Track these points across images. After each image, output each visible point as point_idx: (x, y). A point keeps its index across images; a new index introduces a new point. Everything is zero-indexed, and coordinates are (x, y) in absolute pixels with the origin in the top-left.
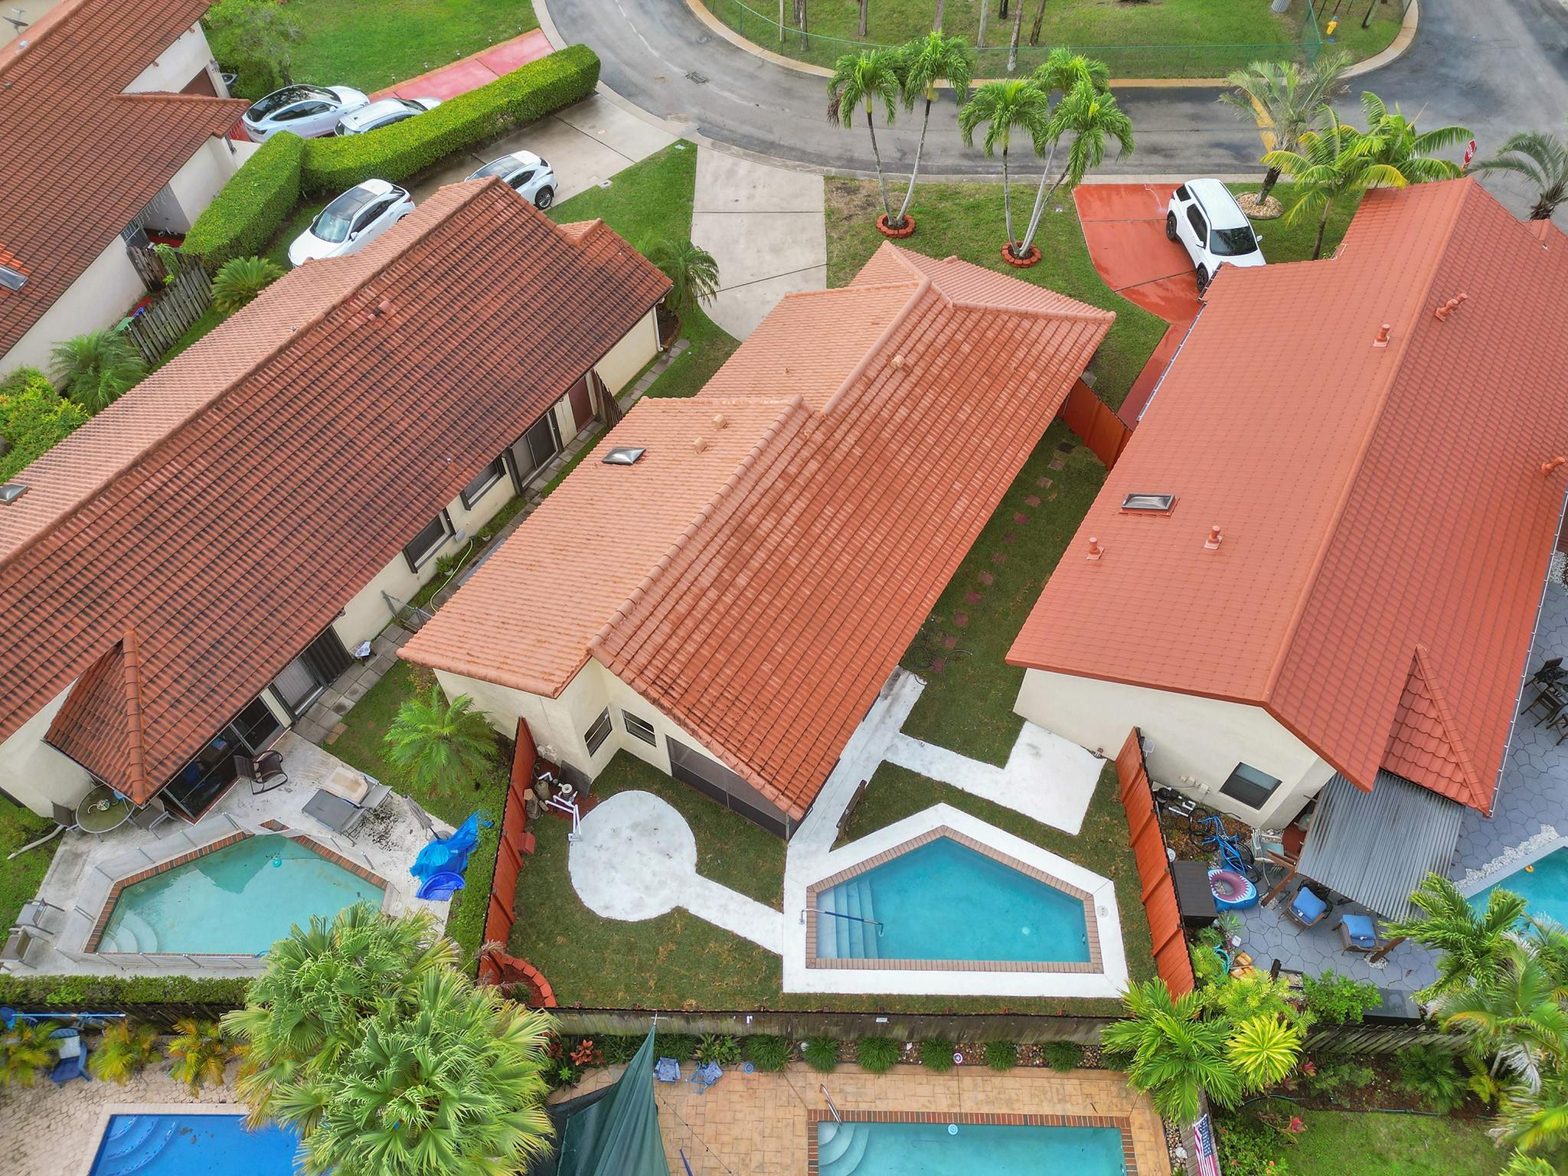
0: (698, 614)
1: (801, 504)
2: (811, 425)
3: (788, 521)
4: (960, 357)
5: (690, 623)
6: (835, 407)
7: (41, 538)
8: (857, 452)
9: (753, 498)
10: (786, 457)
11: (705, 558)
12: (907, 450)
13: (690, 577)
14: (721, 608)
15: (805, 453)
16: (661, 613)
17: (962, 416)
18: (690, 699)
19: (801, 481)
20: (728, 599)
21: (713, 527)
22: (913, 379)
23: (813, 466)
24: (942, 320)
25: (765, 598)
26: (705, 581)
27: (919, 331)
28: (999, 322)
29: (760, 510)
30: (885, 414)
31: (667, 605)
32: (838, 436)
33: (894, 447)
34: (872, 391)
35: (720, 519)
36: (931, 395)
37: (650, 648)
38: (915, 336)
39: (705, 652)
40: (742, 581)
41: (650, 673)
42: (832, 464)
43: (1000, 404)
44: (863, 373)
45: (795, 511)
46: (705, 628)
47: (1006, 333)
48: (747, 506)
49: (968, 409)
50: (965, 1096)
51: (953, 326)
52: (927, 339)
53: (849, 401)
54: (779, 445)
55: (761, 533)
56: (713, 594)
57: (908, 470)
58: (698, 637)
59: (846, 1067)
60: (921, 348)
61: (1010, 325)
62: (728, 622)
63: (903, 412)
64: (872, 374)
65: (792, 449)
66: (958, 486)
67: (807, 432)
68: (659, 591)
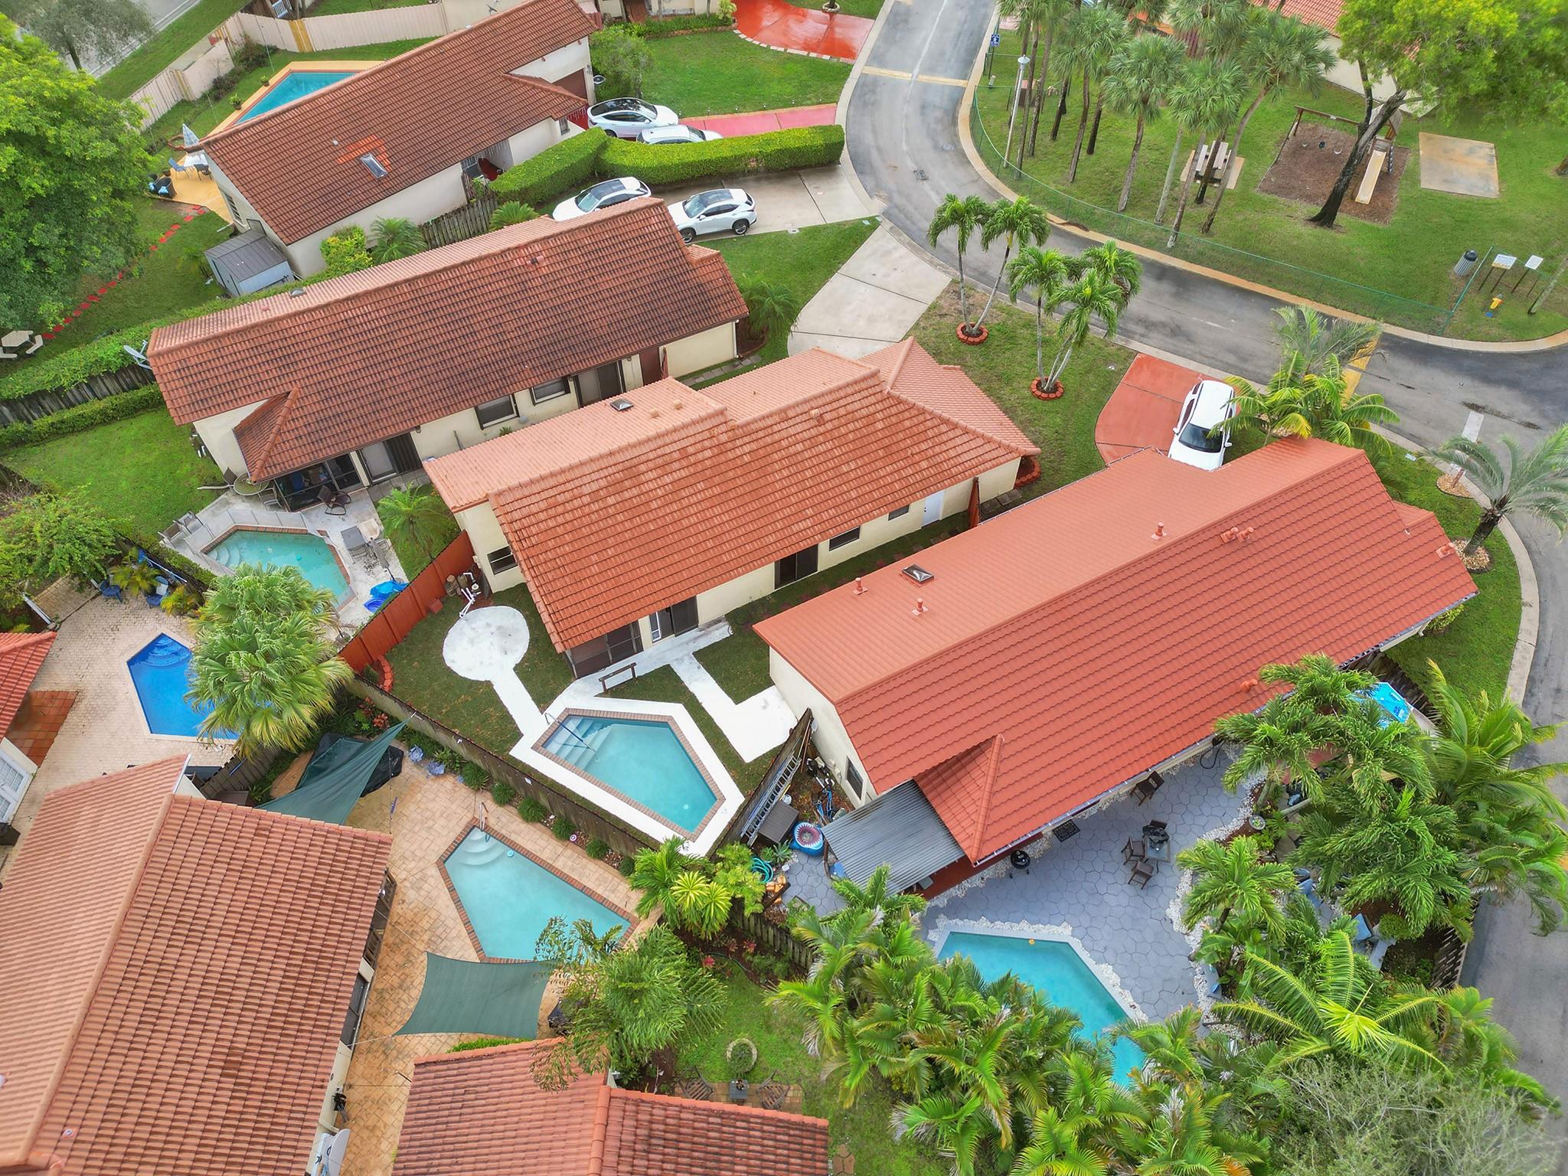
0: (569, 506)
1: (683, 473)
2: (723, 428)
3: (667, 479)
4: (871, 429)
5: (560, 509)
6: (748, 424)
7: (279, 319)
8: (746, 459)
9: (651, 456)
10: (691, 440)
11: (594, 476)
12: (785, 473)
13: (577, 483)
14: (586, 510)
15: (707, 444)
16: (544, 495)
17: (845, 469)
18: (533, 552)
19: (692, 459)
20: (594, 507)
21: (612, 460)
22: (822, 429)
23: (708, 453)
24: (873, 399)
25: (620, 518)
26: (586, 490)
27: (850, 400)
28: (921, 418)
29: (651, 465)
30: (784, 443)
31: (552, 493)
32: (738, 443)
33: (777, 466)
34: (784, 425)
35: (619, 458)
36: (829, 445)
37: (525, 511)
38: (842, 402)
39: (560, 530)
40: (611, 500)
41: (517, 526)
42: (723, 458)
43: (882, 473)
44: (784, 410)
45: (676, 476)
46: (569, 517)
47: (922, 428)
48: (644, 458)
49: (853, 465)
50: (562, 858)
51: (879, 407)
52: (850, 408)
53: (761, 424)
54: (691, 431)
55: (643, 478)
56: (586, 500)
57: (778, 486)
58: (560, 520)
59: (511, 808)
60: (842, 411)
61: (929, 424)
62: (586, 520)
63: (799, 447)
64: (791, 413)
65: (699, 437)
66: (809, 512)
67: (716, 431)
68: (552, 482)
